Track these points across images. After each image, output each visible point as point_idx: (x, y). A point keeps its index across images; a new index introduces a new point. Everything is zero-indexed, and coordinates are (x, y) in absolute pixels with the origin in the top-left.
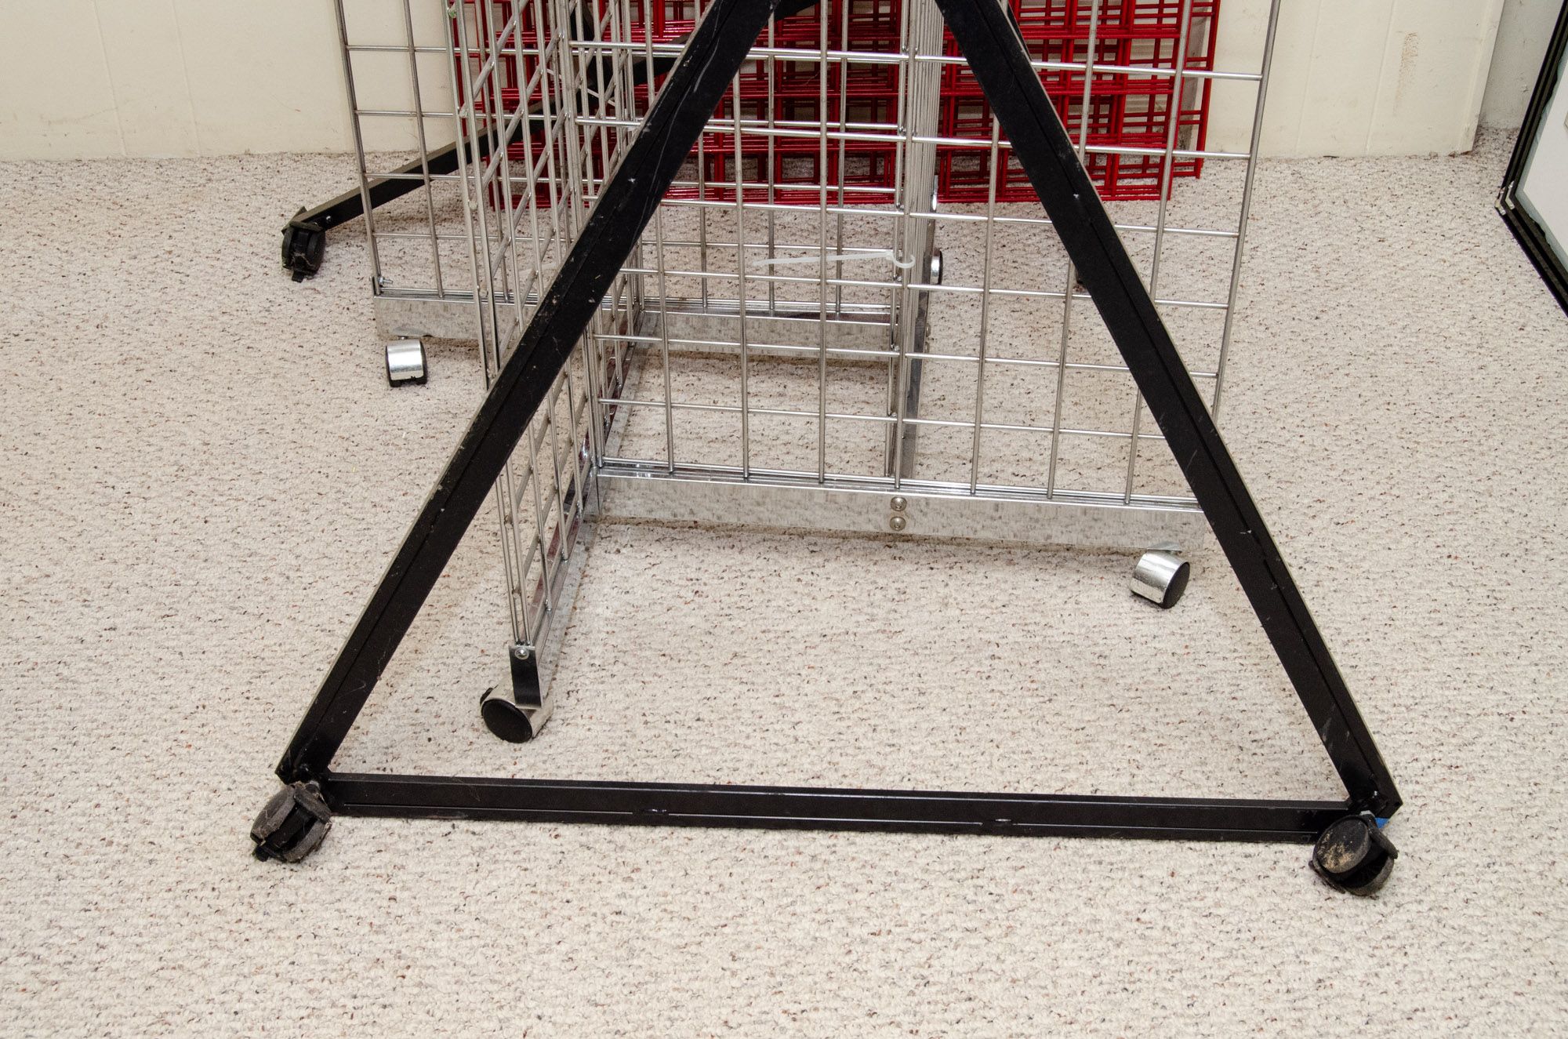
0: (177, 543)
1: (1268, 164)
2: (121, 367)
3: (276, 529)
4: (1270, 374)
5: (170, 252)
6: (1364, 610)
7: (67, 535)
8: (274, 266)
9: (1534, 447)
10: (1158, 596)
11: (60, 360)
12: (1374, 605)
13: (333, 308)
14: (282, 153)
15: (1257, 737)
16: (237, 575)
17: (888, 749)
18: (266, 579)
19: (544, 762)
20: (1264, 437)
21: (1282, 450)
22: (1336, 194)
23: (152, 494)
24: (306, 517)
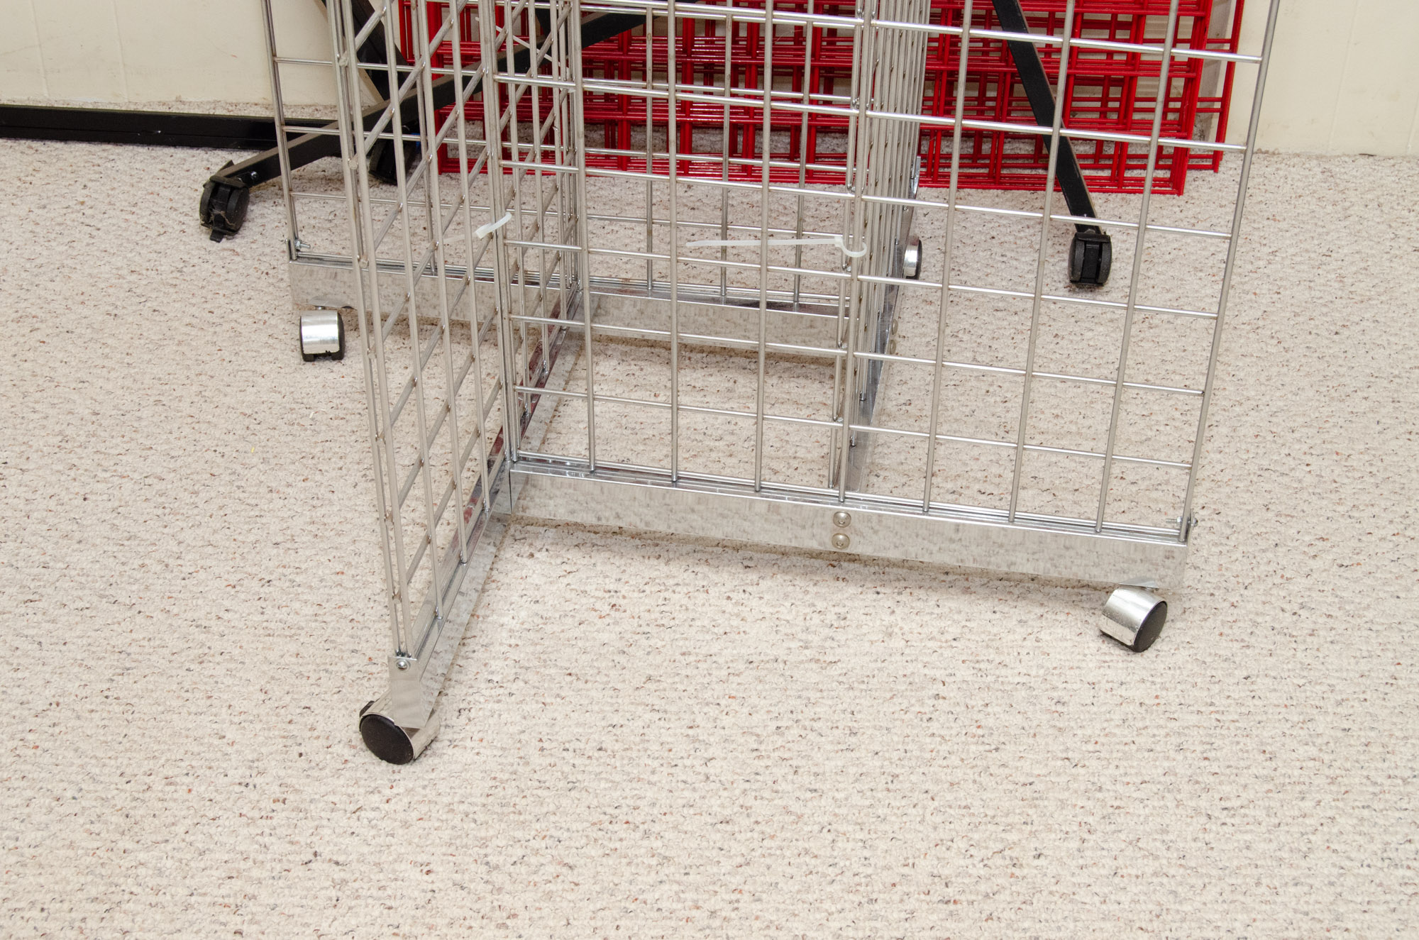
0: (51, 521)
1: (1296, 160)
2: (15, 325)
3: (160, 511)
4: (1278, 394)
5: (83, 203)
6: (1364, 666)
8: (192, 223)
10: (1129, 637)
12: (1375, 661)
13: (251, 271)
14: (215, 102)
15: (1228, 804)
16: (112, 559)
17: (809, 795)
18: (143, 566)
19: (424, 787)
20: (1265, 463)
21: (1285, 480)
22: (1370, 196)
23: (31, 466)
24: (194, 499)
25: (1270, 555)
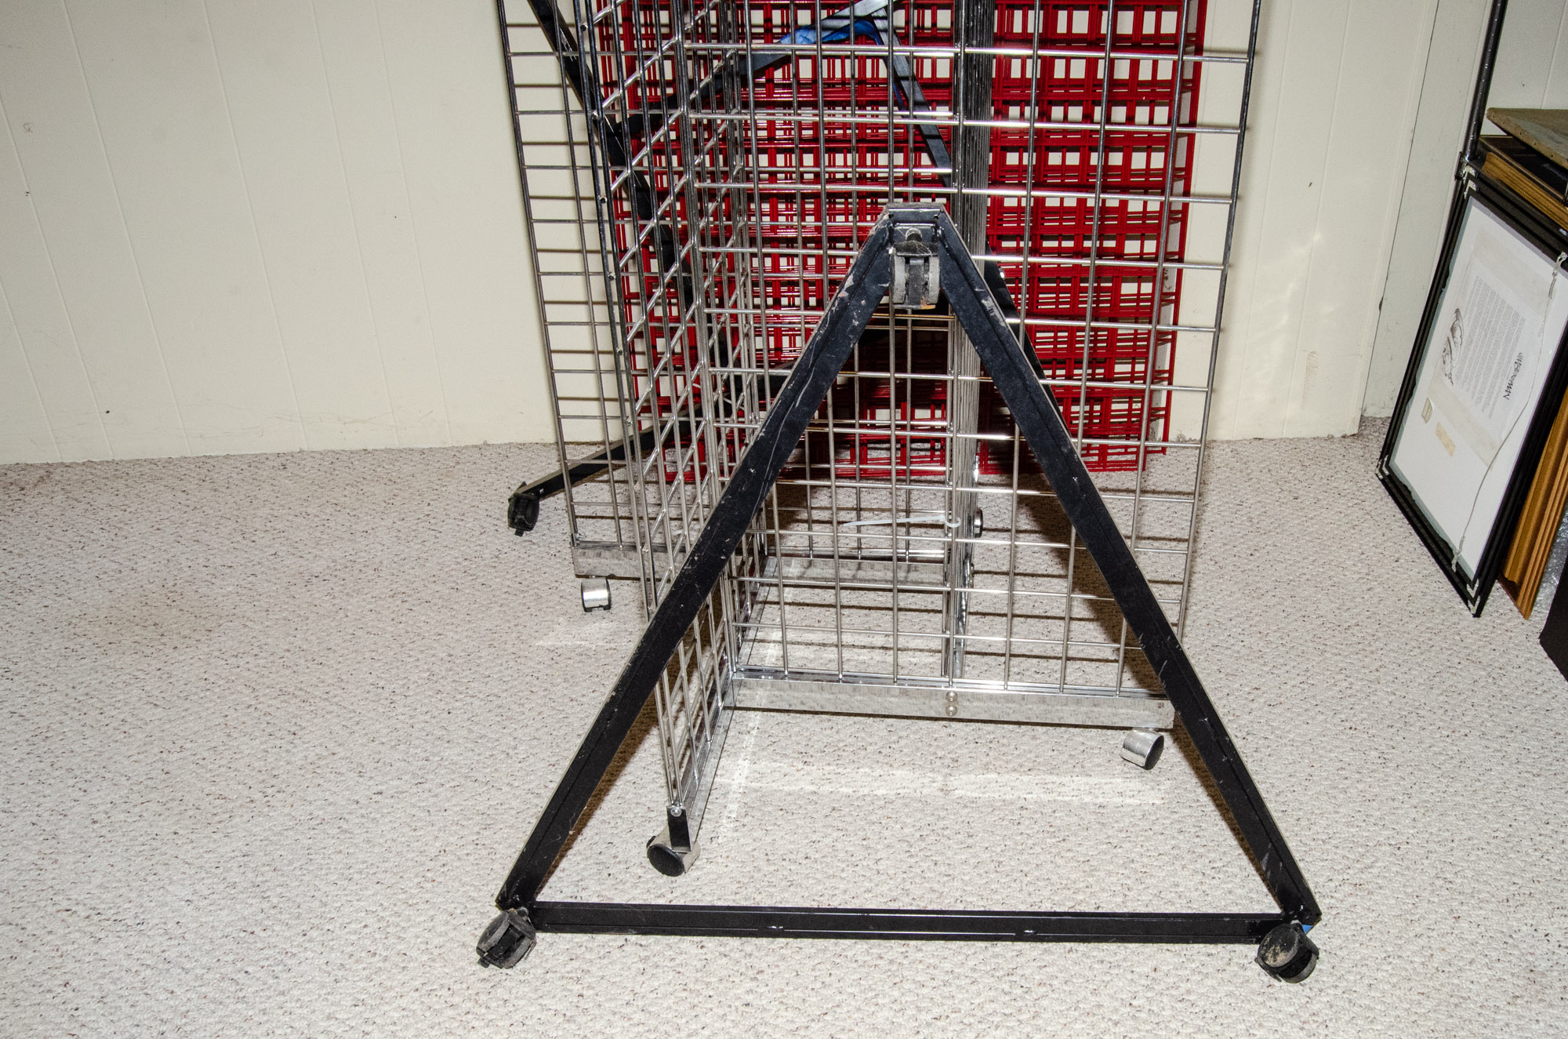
0: (428, 729)
2: (391, 600)
3: (499, 719)
4: (1218, 597)
5: (428, 515)
6: (1291, 769)
7: (349, 724)
8: (502, 525)
9: (1408, 647)
10: (1142, 761)
11: (348, 594)
12: (1297, 765)
13: (544, 554)
14: (510, 444)
15: (1215, 865)
16: (471, 752)
17: (946, 879)
18: (492, 755)
19: (694, 891)
20: (1215, 642)
21: (1229, 652)
23: (411, 693)
24: (522, 709)
25: (1225, 702)
